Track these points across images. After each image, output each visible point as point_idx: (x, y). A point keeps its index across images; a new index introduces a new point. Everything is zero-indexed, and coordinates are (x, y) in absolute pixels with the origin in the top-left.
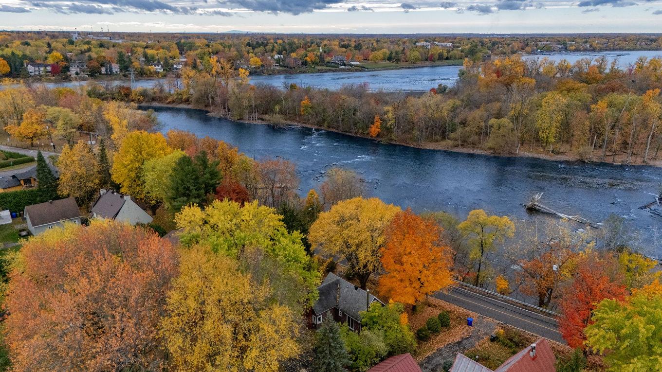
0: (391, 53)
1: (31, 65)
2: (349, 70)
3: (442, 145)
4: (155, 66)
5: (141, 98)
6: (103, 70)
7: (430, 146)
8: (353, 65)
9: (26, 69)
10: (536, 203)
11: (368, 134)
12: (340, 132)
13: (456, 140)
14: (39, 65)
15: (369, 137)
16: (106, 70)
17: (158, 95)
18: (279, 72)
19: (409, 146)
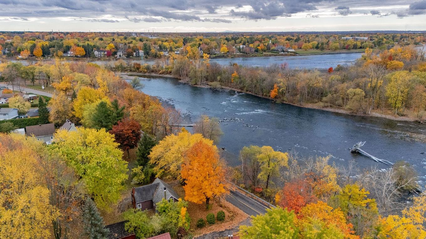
0: (318, 44)
1: (97, 51)
2: (286, 55)
3: (318, 106)
4: (164, 52)
5: (146, 70)
6: (135, 54)
7: (310, 106)
8: (289, 52)
9: (93, 53)
10: (358, 149)
11: (270, 96)
12: (253, 94)
13: (326, 102)
14: (102, 51)
15: (270, 98)
16: (136, 54)
17: (156, 68)
18: (239, 56)
19: (294, 105)
